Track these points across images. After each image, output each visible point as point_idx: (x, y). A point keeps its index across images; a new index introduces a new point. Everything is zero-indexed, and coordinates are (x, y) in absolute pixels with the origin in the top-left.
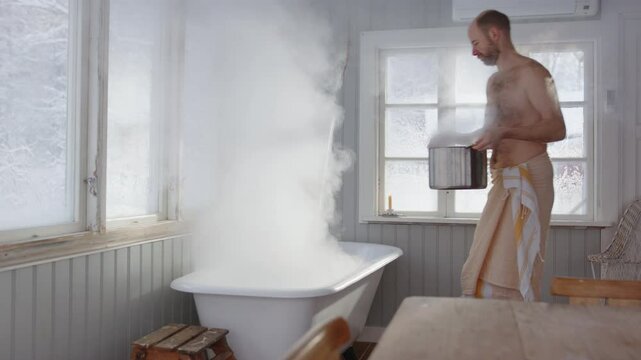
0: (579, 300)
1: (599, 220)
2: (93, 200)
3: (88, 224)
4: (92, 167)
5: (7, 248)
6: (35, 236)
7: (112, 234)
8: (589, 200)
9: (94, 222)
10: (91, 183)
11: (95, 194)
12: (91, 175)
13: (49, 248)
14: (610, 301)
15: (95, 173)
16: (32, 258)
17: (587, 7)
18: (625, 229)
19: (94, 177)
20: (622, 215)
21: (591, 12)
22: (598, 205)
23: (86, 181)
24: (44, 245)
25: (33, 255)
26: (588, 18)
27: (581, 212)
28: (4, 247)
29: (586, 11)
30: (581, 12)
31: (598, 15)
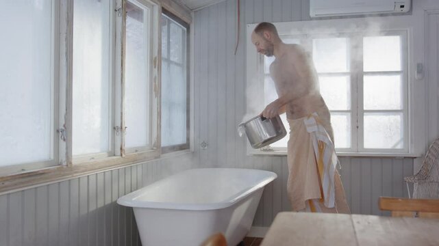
0: (398, 213)
1: (412, 152)
2: (63, 144)
3: (60, 161)
4: (62, 122)
5: (4, 179)
6: (23, 170)
7: (76, 167)
8: (405, 138)
9: (64, 159)
10: (62, 132)
11: (64, 140)
12: (61, 127)
13: (33, 178)
14: (420, 213)
15: (64, 126)
16: (22, 186)
17: (402, 7)
18: (430, 159)
19: (63, 128)
20: (428, 149)
21: (406, 9)
22: (412, 142)
23: (58, 131)
24: (30, 176)
25: (22, 183)
26: (403, 14)
27: (399, 147)
28: (2, 178)
29: (402, 9)
30: (398, 10)
31: (410, 12)
